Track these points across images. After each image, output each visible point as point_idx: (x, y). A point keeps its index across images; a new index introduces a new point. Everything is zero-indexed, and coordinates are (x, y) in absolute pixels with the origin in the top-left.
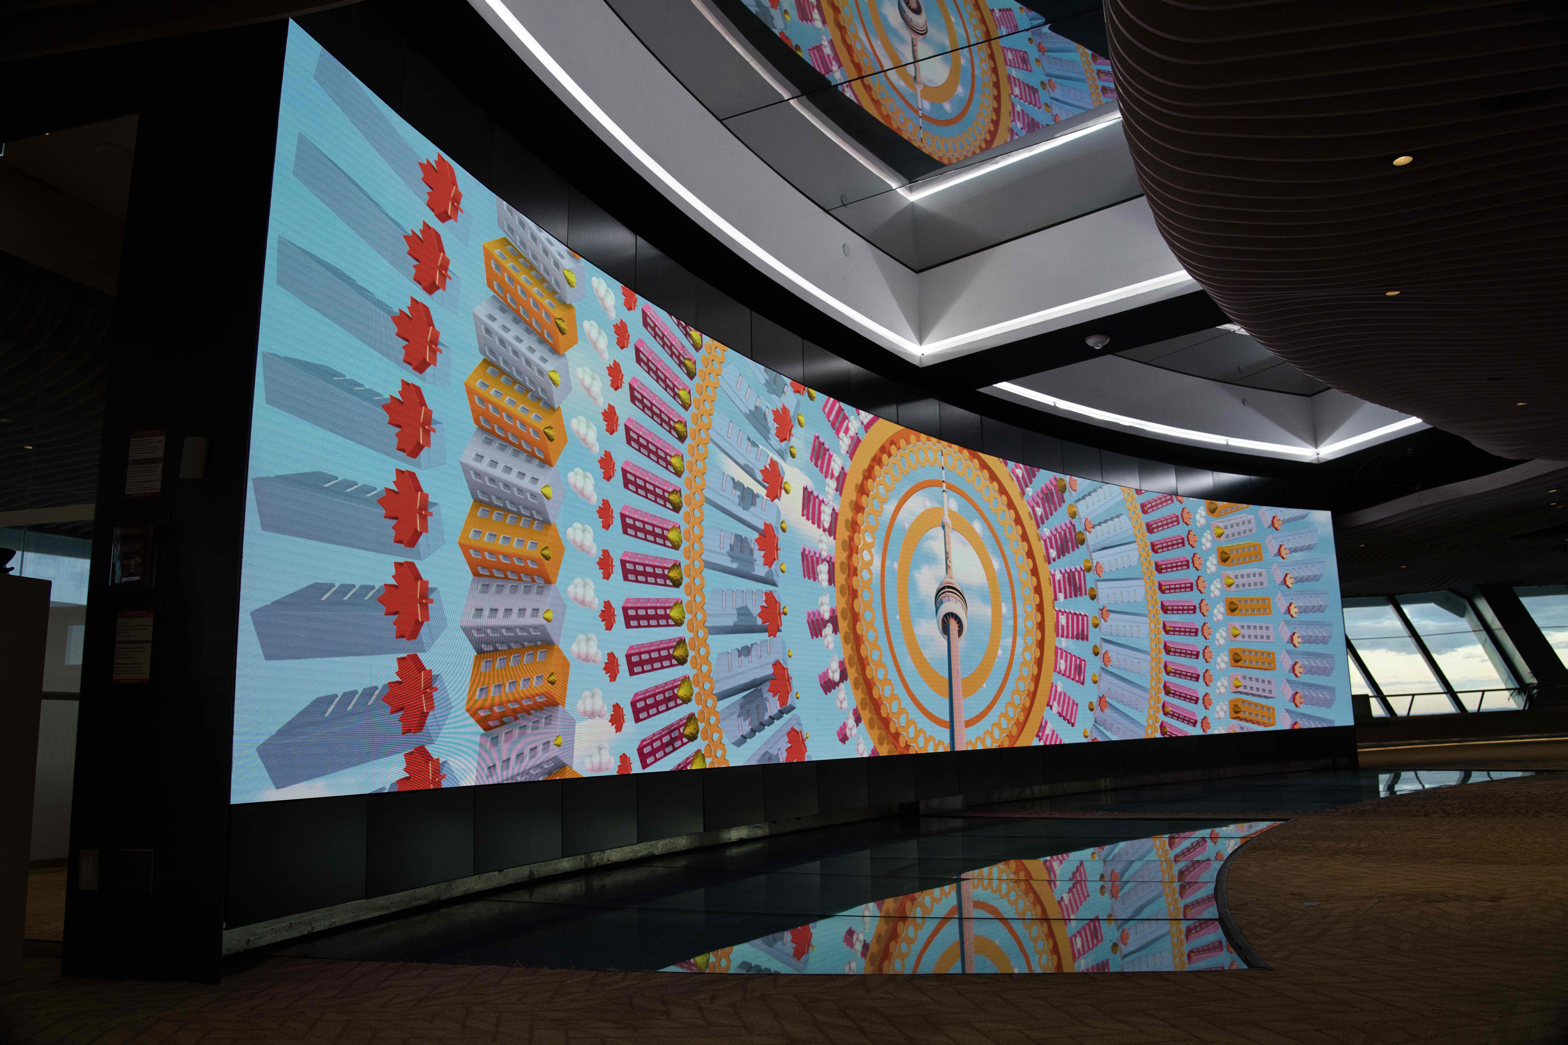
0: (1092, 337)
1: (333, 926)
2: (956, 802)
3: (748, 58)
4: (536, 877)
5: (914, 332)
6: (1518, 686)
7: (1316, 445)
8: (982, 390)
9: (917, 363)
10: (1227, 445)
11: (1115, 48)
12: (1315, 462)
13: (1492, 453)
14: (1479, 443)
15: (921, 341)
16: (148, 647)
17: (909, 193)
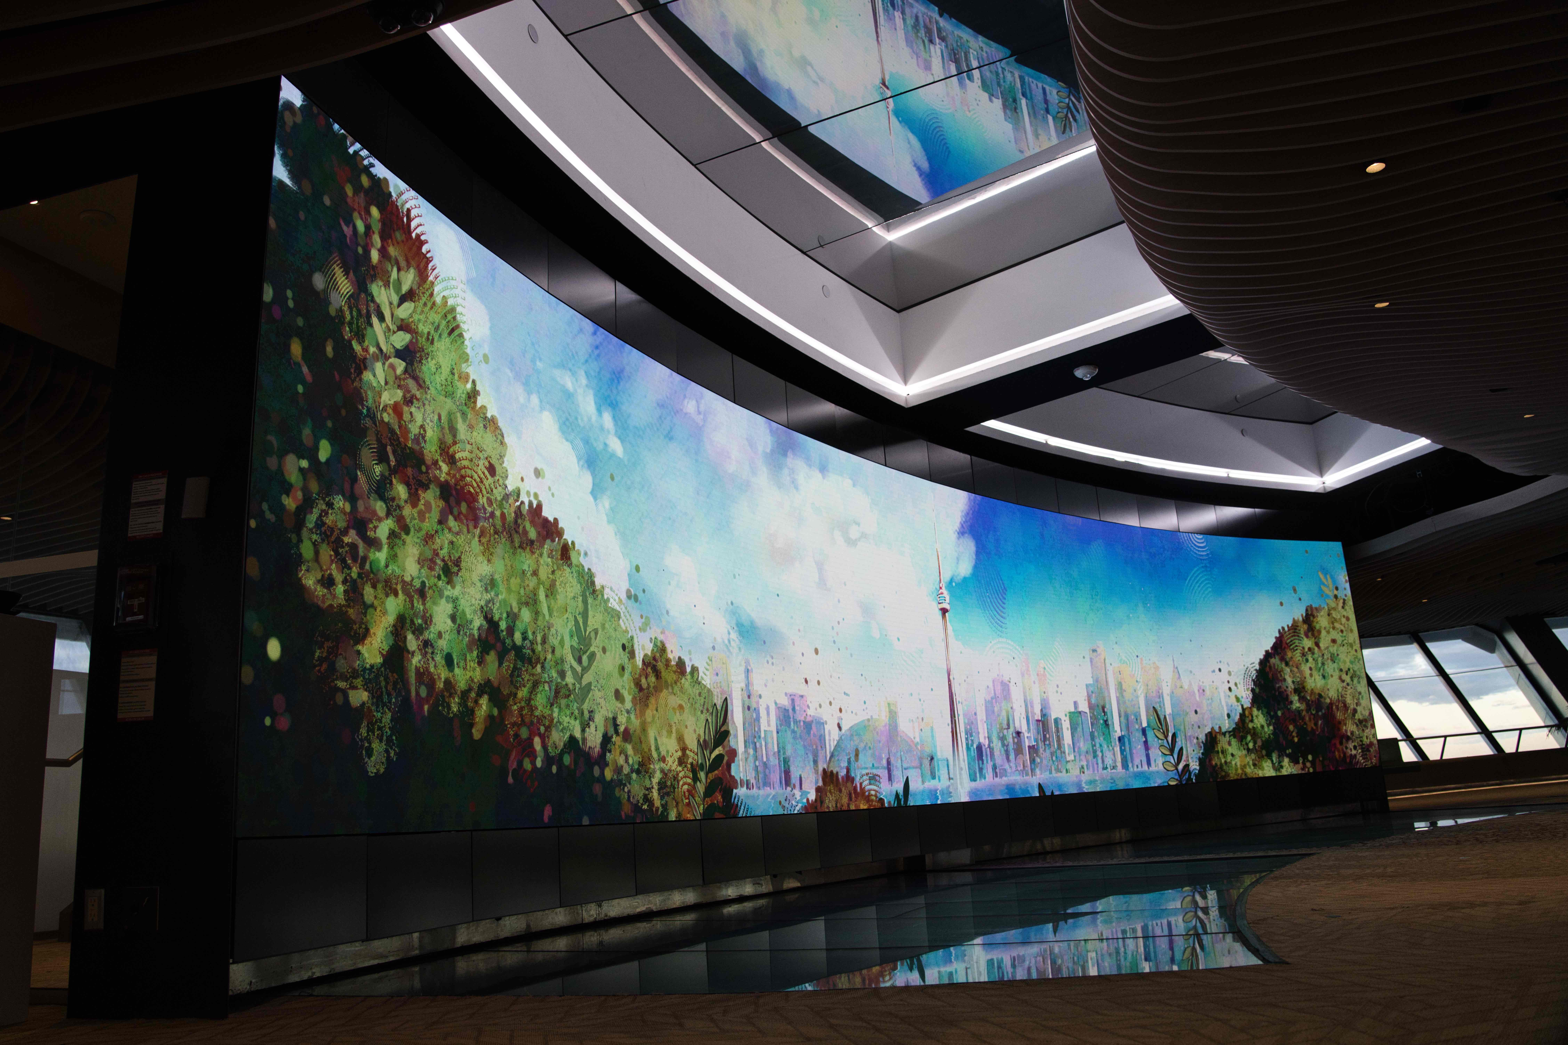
0: (1080, 368)
1: (332, 972)
2: (964, 856)
3: (719, 103)
4: (534, 930)
5: (898, 371)
6: (1556, 722)
7: (1321, 473)
8: (971, 429)
9: (902, 404)
10: (1228, 478)
11: (1082, 72)
12: (1321, 491)
13: (1504, 471)
14: (1488, 461)
15: (905, 380)
16: (152, 685)
17: (886, 232)
